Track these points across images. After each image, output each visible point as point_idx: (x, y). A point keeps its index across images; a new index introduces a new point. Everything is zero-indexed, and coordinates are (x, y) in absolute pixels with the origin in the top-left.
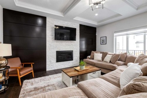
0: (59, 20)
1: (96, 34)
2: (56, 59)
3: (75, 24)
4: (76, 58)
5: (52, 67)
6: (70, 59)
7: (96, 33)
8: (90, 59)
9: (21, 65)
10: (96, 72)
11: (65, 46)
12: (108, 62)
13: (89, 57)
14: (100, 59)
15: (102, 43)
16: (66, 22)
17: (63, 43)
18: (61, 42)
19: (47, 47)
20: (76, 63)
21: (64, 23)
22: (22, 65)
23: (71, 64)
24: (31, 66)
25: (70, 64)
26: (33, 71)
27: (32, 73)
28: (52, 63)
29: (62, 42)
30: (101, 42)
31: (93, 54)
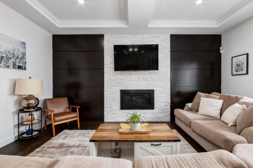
0: (126, 35)
1: (221, 52)
2: (120, 104)
3: (159, 37)
4: (163, 105)
5: (113, 116)
6: (149, 106)
7: (221, 48)
8: (191, 110)
9: (67, 108)
10: (163, 144)
11: (137, 80)
12: (230, 125)
13: (190, 105)
14: (215, 113)
15: (235, 73)
16: (140, 37)
17: (133, 76)
18: (129, 74)
19: (105, 83)
20: (161, 115)
21: (135, 39)
22: (69, 107)
23: (149, 116)
24: (76, 111)
25: (147, 117)
26: (78, 119)
27: (76, 121)
28: (113, 110)
29: (131, 74)
30: (234, 69)
31: (198, 100)
